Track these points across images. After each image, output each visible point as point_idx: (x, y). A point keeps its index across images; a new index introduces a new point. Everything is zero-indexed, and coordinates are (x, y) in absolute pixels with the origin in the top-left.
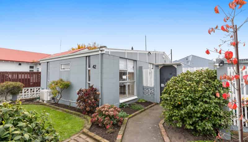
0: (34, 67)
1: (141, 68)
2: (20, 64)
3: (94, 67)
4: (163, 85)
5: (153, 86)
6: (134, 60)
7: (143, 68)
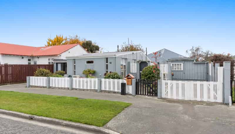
0: (31, 60)
1: (129, 63)
2: (23, 58)
3: (111, 63)
4: (141, 72)
5: (136, 72)
6: (125, 59)
7: (130, 62)
